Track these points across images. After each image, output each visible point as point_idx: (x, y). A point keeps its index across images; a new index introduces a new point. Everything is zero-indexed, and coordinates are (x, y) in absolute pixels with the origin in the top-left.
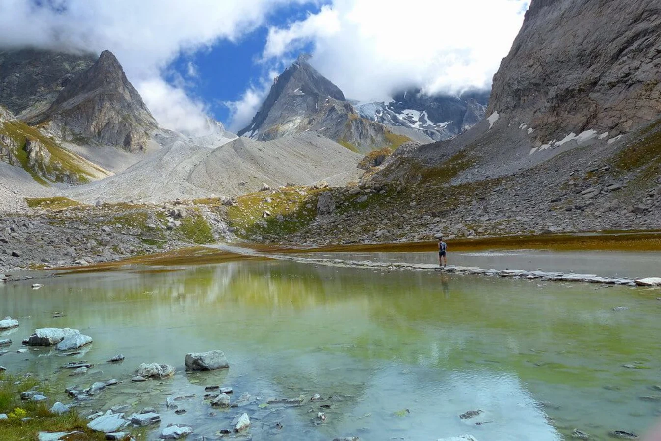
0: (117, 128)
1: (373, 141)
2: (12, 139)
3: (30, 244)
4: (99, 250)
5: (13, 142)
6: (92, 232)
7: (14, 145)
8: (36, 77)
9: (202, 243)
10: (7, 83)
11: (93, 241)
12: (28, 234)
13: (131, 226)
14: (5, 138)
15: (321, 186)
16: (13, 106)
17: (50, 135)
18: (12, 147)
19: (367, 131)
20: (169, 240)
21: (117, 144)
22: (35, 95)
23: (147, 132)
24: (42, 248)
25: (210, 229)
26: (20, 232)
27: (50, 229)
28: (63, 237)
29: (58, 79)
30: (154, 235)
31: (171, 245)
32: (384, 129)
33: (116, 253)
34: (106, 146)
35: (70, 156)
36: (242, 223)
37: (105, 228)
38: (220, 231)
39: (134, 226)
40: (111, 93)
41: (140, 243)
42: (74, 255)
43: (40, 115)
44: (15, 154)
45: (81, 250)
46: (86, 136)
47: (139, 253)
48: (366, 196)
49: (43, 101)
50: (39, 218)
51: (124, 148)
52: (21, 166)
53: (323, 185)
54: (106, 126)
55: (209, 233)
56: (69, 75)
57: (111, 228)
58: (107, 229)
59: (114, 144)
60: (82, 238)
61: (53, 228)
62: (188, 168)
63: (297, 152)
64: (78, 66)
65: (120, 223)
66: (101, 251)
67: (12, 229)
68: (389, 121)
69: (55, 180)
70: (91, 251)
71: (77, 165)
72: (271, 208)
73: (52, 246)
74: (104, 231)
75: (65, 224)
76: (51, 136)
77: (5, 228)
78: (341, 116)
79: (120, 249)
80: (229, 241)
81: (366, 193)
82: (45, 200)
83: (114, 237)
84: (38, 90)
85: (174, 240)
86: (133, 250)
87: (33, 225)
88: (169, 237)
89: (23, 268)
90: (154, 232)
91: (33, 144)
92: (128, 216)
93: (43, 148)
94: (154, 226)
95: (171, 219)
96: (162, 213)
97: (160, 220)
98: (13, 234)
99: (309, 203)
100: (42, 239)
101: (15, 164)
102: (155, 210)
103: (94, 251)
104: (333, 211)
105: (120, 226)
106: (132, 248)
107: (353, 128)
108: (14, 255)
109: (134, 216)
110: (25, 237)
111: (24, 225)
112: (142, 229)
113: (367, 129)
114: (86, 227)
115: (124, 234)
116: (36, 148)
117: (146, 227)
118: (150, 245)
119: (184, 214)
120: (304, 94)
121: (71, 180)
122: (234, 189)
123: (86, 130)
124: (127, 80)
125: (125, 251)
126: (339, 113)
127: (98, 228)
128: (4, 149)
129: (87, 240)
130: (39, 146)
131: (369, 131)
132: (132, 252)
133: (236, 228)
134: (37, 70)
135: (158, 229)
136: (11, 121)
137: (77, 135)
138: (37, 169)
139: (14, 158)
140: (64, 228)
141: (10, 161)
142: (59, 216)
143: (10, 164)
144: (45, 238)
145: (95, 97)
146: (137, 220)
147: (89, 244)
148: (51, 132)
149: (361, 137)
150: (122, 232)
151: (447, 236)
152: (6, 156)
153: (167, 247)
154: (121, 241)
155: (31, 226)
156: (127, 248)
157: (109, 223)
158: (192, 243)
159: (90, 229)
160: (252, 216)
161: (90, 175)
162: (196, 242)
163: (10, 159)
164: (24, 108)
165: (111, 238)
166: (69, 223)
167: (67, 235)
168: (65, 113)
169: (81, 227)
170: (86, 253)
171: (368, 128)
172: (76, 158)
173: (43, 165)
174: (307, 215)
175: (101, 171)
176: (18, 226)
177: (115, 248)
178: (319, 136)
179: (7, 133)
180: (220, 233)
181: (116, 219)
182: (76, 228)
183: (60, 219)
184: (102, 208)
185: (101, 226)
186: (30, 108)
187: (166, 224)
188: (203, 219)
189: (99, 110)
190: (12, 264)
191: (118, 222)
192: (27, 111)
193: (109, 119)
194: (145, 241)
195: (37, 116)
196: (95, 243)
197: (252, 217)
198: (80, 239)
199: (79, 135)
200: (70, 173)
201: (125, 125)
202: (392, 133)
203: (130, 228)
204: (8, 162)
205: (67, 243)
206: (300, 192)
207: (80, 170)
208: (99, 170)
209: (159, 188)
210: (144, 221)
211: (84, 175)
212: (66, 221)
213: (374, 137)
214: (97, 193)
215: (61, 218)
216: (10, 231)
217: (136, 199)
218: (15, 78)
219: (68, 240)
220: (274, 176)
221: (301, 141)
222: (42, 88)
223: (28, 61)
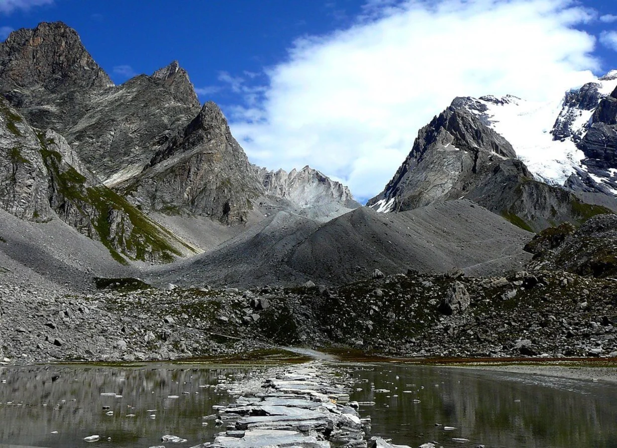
0: (214, 195)
1: (554, 212)
2: (94, 208)
3: (79, 332)
4: (156, 345)
5: (95, 211)
6: (152, 322)
7: (95, 215)
8: (131, 135)
9: (284, 345)
10: (101, 142)
11: (151, 334)
12: (82, 320)
13: (198, 317)
14: (87, 206)
15: (453, 274)
16: (105, 169)
17: (137, 203)
18: (92, 217)
19: (545, 199)
20: (242, 338)
21: (212, 215)
22: (129, 156)
23: (250, 200)
24: (92, 338)
25: (297, 327)
26: (73, 317)
27: (107, 316)
28: (118, 326)
29: (155, 137)
30: (225, 330)
31: (244, 345)
32: (571, 196)
33: (175, 350)
34: (199, 217)
35: (156, 229)
36: (339, 321)
37: (167, 318)
38: (309, 331)
39: (202, 318)
40: (210, 152)
41: (206, 340)
42: (124, 348)
43: (130, 179)
44: (95, 226)
45: (136, 344)
46: (178, 204)
47: (204, 351)
48: (515, 291)
49: (136, 163)
50: (97, 301)
51: (221, 220)
52: (100, 239)
53: (457, 273)
54: (201, 192)
55: (294, 332)
56: (167, 131)
57: (176, 318)
58: (170, 319)
59: (209, 214)
60: (139, 329)
61: (110, 314)
62: (289, 247)
63: (438, 229)
64: (178, 120)
65: (187, 312)
66: (159, 346)
67: (66, 313)
68: (580, 185)
69: (135, 258)
70: (146, 346)
71: (162, 239)
72: (380, 303)
73: (104, 336)
74: (166, 321)
75: (124, 310)
76: (139, 204)
77: (58, 312)
78: (509, 179)
79: (181, 346)
80: (318, 344)
81: (516, 287)
82: (114, 281)
83: (176, 330)
84: (132, 150)
85: (249, 338)
86: (196, 348)
87: (89, 309)
88: (243, 335)
89: (60, 358)
90: (226, 326)
91: (115, 213)
92: (197, 305)
93: (125, 219)
94: (227, 319)
95: (249, 311)
96: (240, 302)
97: (236, 312)
98: (65, 319)
99: (433, 298)
100: (95, 326)
101: (93, 237)
102: (232, 299)
103: (151, 346)
104: (465, 310)
105: (186, 317)
106: (196, 345)
107: (525, 195)
108: (57, 343)
109: (205, 305)
110: (78, 323)
111: (80, 309)
112: (212, 323)
113: (545, 197)
114: (146, 316)
115: (189, 327)
116: (118, 218)
117: (217, 320)
118: (218, 343)
119: (265, 305)
120: (458, 149)
121: (153, 258)
122: (345, 276)
123: (179, 197)
124: (231, 136)
125: (187, 349)
126: (506, 174)
127: (161, 317)
128: (84, 219)
129: (145, 331)
130: (122, 216)
131: (548, 199)
132: (195, 349)
133: (331, 327)
134: (134, 127)
135: (231, 323)
136: (97, 186)
137: (168, 203)
138: (116, 243)
139: (93, 230)
140: (123, 315)
141: (89, 234)
142: (119, 300)
143: (89, 236)
144: (98, 326)
145: (192, 156)
146: (207, 310)
147: (146, 337)
148: (139, 199)
149: (537, 208)
150: (187, 325)
151: (609, 353)
152: (85, 227)
153: (238, 346)
154: (184, 336)
155: (87, 311)
156: (190, 345)
157: (175, 312)
158: (270, 343)
159: (151, 318)
160: (354, 312)
161: (175, 252)
162: (276, 342)
163: (89, 231)
164: (115, 171)
165: (173, 331)
166: (129, 310)
167: (124, 324)
168: (157, 177)
169: (142, 316)
170: (140, 347)
171: (547, 195)
172: (162, 231)
173: (124, 239)
174: (429, 315)
175: (190, 247)
176: (73, 310)
177: (176, 345)
178: (472, 206)
179: (90, 200)
180: (308, 332)
181: (183, 307)
182: (135, 317)
183: (120, 305)
184: (171, 294)
185: (165, 315)
186: (122, 171)
187: (241, 318)
188: (288, 314)
189: (195, 173)
190: (48, 353)
191: (185, 313)
192: (119, 174)
193: (205, 184)
194: (213, 337)
195: (127, 181)
196: (153, 335)
197: (354, 314)
198: (137, 330)
199: (169, 203)
200: (152, 249)
201: (224, 191)
202: (582, 202)
204: (87, 234)
205: (122, 334)
206: (424, 283)
207: (166, 246)
208: (187, 246)
209: (251, 270)
210: (216, 312)
211: (169, 252)
212: (126, 307)
213: (556, 208)
214: (178, 275)
215: (121, 303)
216: (63, 315)
217: (221, 284)
218: (109, 136)
219: (123, 330)
221: (445, 213)
222: (137, 148)
223: (124, 117)
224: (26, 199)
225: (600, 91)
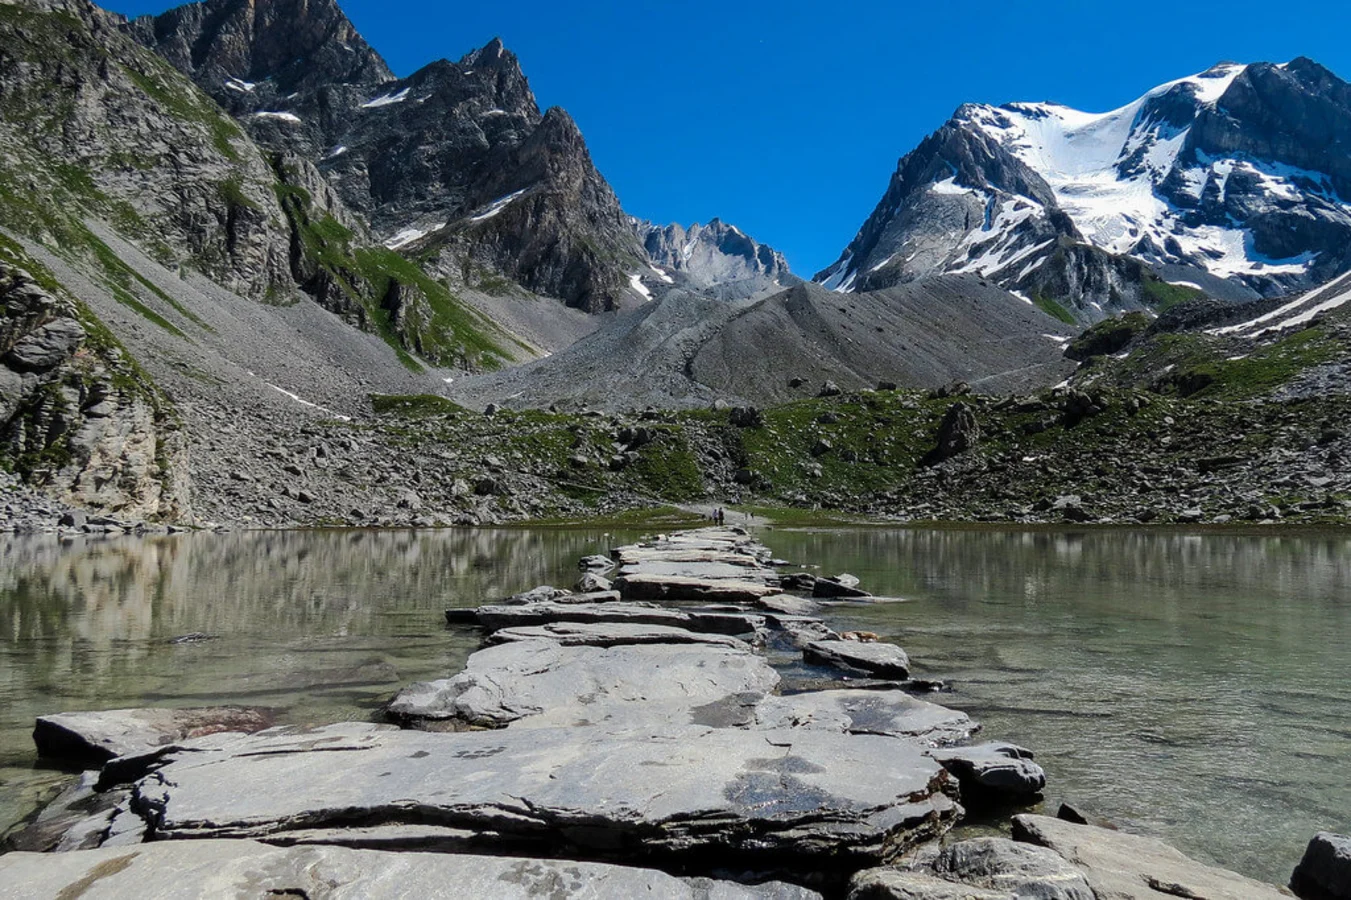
0: (565, 262)
2: (369, 282)
4: (471, 502)
5: (370, 287)
6: (463, 465)
7: (370, 294)
8: (427, 164)
9: (678, 501)
11: (462, 483)
12: (347, 462)
13: (539, 457)
14: (356, 279)
15: (953, 390)
16: (385, 220)
17: (439, 275)
18: (366, 296)
19: (1102, 276)
20: (611, 490)
21: (562, 296)
22: (424, 198)
23: (624, 272)
24: (364, 489)
25: (699, 473)
26: (333, 457)
27: (388, 454)
28: (408, 472)
29: (465, 167)
30: (583, 477)
31: (614, 501)
32: (1144, 270)
33: (501, 509)
34: (541, 298)
35: (472, 317)
36: (767, 464)
37: (489, 457)
38: (719, 478)
39: (545, 458)
40: (558, 192)
41: (552, 493)
43: (426, 236)
44: (370, 311)
45: (436, 499)
46: (508, 279)
47: (547, 511)
49: (437, 210)
50: (373, 431)
51: (577, 305)
52: (379, 333)
53: (958, 388)
55: (694, 480)
56: (486, 157)
57: (502, 458)
58: (493, 460)
59: (557, 295)
60: (443, 476)
61: (393, 452)
63: (928, 319)
64: (505, 139)
65: (521, 449)
66: (474, 503)
67: (321, 451)
69: (438, 364)
70: (454, 503)
71: (482, 335)
72: (834, 435)
73: (383, 487)
74: (486, 463)
75: (417, 445)
76: (442, 276)
77: (307, 448)
79: (511, 502)
80: (736, 500)
82: (402, 401)
83: (504, 478)
84: (429, 188)
85: (622, 490)
86: (536, 506)
87: (359, 444)
88: (611, 485)
90: (584, 472)
91: (404, 292)
92: (538, 436)
93: (421, 301)
94: (585, 460)
95: (621, 447)
96: (607, 433)
97: (599, 449)
98: (318, 460)
99: (919, 428)
100: (369, 471)
101: (369, 330)
102: (594, 427)
103: (461, 503)
104: (973, 447)
105: (520, 456)
106: (535, 501)
107: (1069, 267)
108: (303, 499)
109: (550, 438)
110: (341, 466)
111: (343, 444)
112: (562, 465)
113: (1101, 271)
114: (453, 455)
115: (524, 472)
116: (409, 300)
117: (569, 461)
118: (572, 498)
119: (650, 438)
121: (467, 364)
122: (776, 393)
124: (593, 166)
125: (521, 507)
126: (1040, 232)
127: (478, 457)
129: (452, 479)
130: (415, 296)
131: (1106, 275)
132: (535, 508)
133: (753, 473)
135: (592, 466)
136: (372, 247)
137: (490, 275)
138: (406, 339)
139: (368, 318)
140: (415, 453)
141: (361, 324)
143: (361, 329)
144: (375, 471)
145: (528, 199)
146: (553, 445)
147: (454, 489)
148: (442, 269)
149: (1087, 289)
150: (522, 469)
152: (353, 313)
153: (604, 503)
154: (516, 487)
155: (355, 447)
156: (526, 502)
157: (500, 448)
158: (655, 498)
159: (461, 459)
160: (792, 449)
161: (505, 356)
162: (666, 497)
163: (361, 319)
164: (404, 225)
165: (498, 479)
166: (426, 445)
167: (416, 468)
168: (472, 233)
169: (445, 454)
170: (444, 505)
171: (1105, 269)
172: (482, 321)
173: (419, 333)
175: (527, 348)
177: (502, 500)
180: (718, 481)
181: (513, 441)
182: (436, 456)
185: (484, 453)
186: (413, 224)
187: (609, 457)
188: (686, 451)
189: (534, 225)
190: (287, 515)
191: (517, 449)
193: (550, 245)
194: (563, 489)
195: (422, 239)
196: (466, 486)
197: (792, 452)
198: (439, 477)
199: (492, 276)
200: (466, 350)
201: (582, 256)
202: (1161, 280)
203: (539, 460)
204: (358, 325)
205: (413, 484)
206: (905, 403)
207: (488, 346)
208: (523, 345)
209: (626, 383)
210: (568, 448)
211: (493, 355)
213: (1117, 290)
216: (315, 454)
219: (416, 477)
220: (868, 368)
221: (938, 294)
222: (438, 185)
224: (253, 266)
225: (1199, 95)
